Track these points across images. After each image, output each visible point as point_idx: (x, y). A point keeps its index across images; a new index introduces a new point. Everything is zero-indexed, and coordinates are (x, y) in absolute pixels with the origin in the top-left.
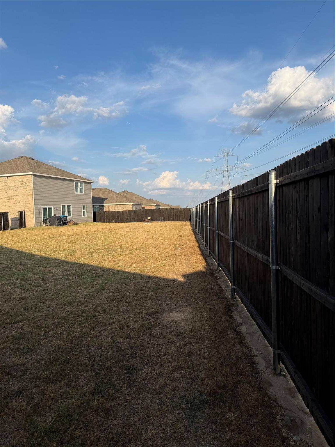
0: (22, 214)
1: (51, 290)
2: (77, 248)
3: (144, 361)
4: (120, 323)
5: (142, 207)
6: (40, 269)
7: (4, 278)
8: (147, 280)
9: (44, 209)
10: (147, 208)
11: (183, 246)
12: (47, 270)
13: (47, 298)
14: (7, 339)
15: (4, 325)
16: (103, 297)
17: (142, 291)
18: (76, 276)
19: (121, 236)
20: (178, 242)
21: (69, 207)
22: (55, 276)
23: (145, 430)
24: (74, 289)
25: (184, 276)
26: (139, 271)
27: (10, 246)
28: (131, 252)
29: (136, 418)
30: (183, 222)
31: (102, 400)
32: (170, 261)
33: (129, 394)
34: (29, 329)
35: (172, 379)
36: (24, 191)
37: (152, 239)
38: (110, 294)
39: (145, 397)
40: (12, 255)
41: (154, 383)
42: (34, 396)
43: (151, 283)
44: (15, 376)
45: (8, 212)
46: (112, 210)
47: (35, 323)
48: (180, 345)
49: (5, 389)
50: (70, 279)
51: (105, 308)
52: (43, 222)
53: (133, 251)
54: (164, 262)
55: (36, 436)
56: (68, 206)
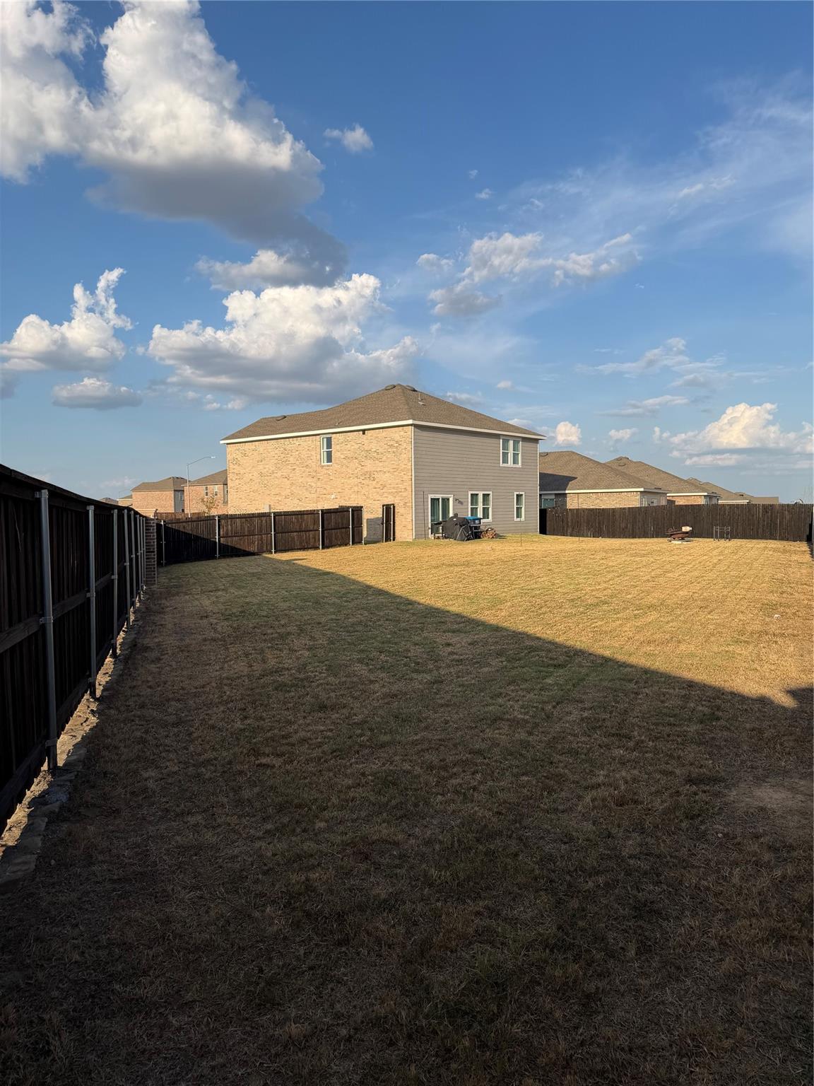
0: (389, 510)
1: (450, 685)
2: (504, 594)
3: (683, 897)
4: (615, 790)
5: (668, 498)
6: (425, 634)
7: (355, 645)
8: (683, 692)
9: (434, 501)
10: (680, 502)
11: (788, 611)
12: (440, 640)
13: (442, 702)
14: (363, 781)
15: (357, 747)
16: (570, 718)
17: (672, 719)
18: (504, 659)
19: (609, 572)
20: (773, 598)
21: (486, 496)
22: (456, 654)
23: (688, 1076)
24: (500, 688)
25: (793, 693)
26: (659, 664)
27: (365, 579)
28: (638, 614)
29: (663, 1036)
30: (785, 543)
31: (573, 968)
32: (751, 648)
33: (642, 972)
34: (407, 766)
35: (761, 963)
36: (394, 461)
37: (695, 584)
38: (586, 714)
39: (687, 991)
40: (369, 598)
41: (711, 960)
42: (419, 920)
43: (696, 700)
44: (379, 865)
45: (362, 507)
46: (585, 506)
47: (418, 753)
48: (784, 877)
49: (361, 889)
50: (489, 665)
51: (574, 745)
52: (430, 530)
53: (641, 611)
54: (731, 648)
55: (426, 1011)
56: (483, 494)
